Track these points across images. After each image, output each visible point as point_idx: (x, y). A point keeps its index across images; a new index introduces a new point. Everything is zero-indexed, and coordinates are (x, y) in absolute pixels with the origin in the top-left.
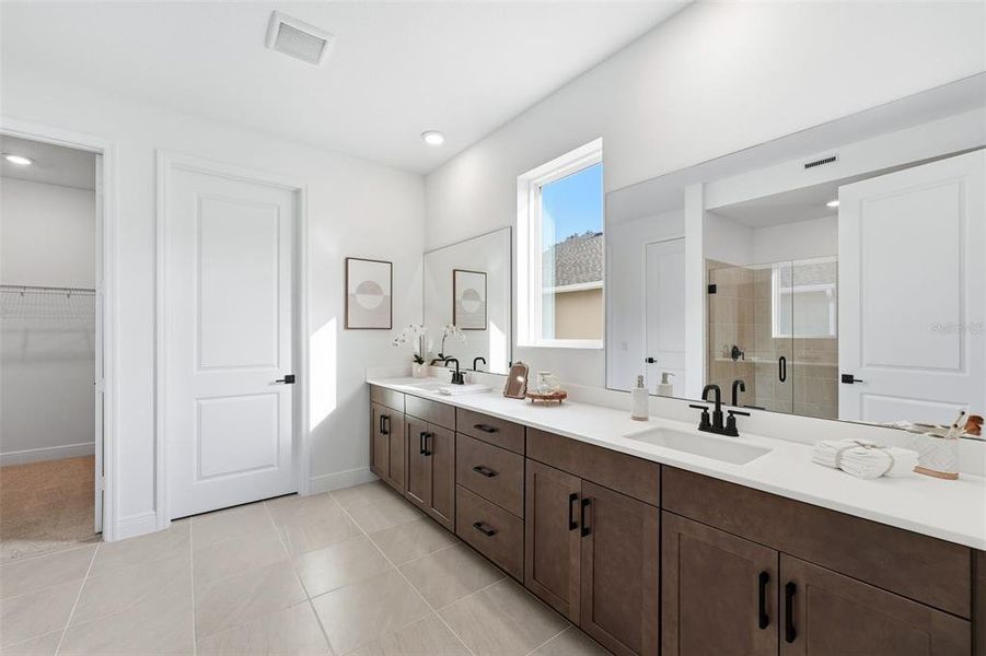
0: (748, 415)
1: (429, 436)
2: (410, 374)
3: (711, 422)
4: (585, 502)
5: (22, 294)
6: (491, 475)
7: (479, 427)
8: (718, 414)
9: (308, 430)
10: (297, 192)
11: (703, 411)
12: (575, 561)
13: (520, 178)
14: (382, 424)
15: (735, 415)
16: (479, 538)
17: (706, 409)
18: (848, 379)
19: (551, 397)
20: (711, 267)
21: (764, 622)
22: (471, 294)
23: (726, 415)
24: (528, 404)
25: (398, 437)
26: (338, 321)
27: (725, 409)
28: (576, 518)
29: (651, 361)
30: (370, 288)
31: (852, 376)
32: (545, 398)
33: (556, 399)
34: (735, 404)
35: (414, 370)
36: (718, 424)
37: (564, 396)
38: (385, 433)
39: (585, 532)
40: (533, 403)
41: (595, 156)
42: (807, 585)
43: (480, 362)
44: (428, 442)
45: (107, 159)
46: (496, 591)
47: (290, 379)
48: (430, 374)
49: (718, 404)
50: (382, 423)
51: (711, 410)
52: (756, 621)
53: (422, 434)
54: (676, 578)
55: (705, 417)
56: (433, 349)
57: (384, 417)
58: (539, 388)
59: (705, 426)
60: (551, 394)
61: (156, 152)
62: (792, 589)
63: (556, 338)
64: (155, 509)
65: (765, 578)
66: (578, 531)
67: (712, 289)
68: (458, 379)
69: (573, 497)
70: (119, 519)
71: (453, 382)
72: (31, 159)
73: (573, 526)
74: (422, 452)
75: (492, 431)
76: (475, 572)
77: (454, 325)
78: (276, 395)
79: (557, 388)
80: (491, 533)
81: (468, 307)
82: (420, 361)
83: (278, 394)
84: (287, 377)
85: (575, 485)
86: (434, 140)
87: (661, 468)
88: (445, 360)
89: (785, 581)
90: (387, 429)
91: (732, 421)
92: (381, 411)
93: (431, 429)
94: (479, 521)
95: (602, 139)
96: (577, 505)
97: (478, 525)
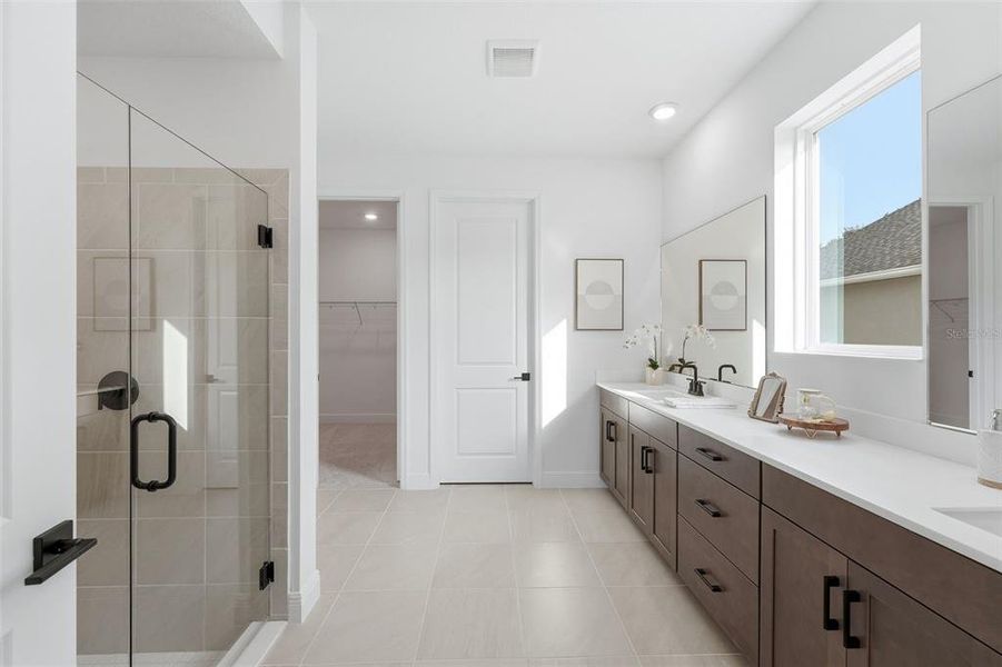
1: (650, 451)
2: (643, 380)
4: (852, 597)
6: (717, 515)
7: (703, 451)
9: (540, 425)
10: (532, 203)
13: (776, 128)
14: (608, 430)
19: (817, 426)
22: (725, 288)
24: (781, 432)
25: (623, 446)
26: (568, 321)
28: (837, 613)
30: (599, 288)
32: (806, 425)
33: (832, 430)
35: (648, 376)
37: (845, 427)
38: (612, 440)
39: (852, 643)
40: (790, 432)
41: (910, 58)
43: (727, 371)
44: (649, 458)
47: (526, 377)
48: (667, 381)
50: (611, 430)
53: (643, 448)
56: (672, 352)
57: (611, 424)
58: (798, 411)
60: (818, 421)
61: (429, 193)
63: (845, 342)
64: (429, 472)
66: (840, 635)
68: (696, 389)
69: (831, 581)
71: (691, 391)
72: (377, 215)
73: (830, 624)
74: (643, 468)
75: (717, 459)
77: (701, 323)
78: (514, 391)
79: (830, 414)
80: (716, 589)
81: (718, 303)
82: (654, 365)
83: (516, 389)
84: (523, 374)
85: (837, 567)
86: (664, 114)
88: (683, 365)
90: (613, 435)
92: (610, 417)
93: (653, 444)
94: (703, 567)
95: (919, 26)
96: (837, 594)
97: (702, 572)
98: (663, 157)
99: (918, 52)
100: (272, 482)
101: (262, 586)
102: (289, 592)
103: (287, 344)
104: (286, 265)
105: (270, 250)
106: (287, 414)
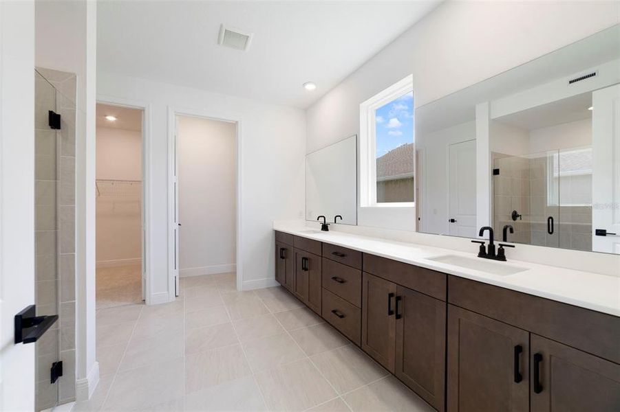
0: (514, 246)
1: (307, 259)
3: (487, 252)
4: (399, 299)
5: (113, 184)
6: (342, 282)
7: (335, 253)
8: (492, 247)
11: (481, 244)
12: (392, 334)
14: (281, 253)
15: (503, 247)
16: (335, 320)
17: (483, 243)
18: (601, 233)
20: (495, 157)
21: (518, 378)
23: (497, 247)
25: (290, 260)
27: (496, 243)
28: (393, 308)
29: (453, 221)
31: (605, 231)
34: (505, 240)
36: (491, 253)
38: (283, 258)
39: (398, 317)
41: (409, 86)
42: (551, 356)
43: (338, 218)
44: (306, 264)
45: (146, 112)
46: (344, 350)
49: (492, 239)
51: (487, 244)
52: (512, 377)
53: (303, 258)
54: (457, 346)
55: (482, 248)
57: (283, 249)
59: (482, 254)
61: (167, 107)
62: (539, 357)
64: (168, 290)
65: (519, 349)
66: (394, 316)
67: (496, 172)
68: (325, 228)
69: (391, 295)
70: (153, 294)
71: (322, 230)
72: (116, 117)
73: (391, 313)
74: (303, 269)
75: (343, 256)
76: (331, 339)
80: (342, 317)
85: (392, 288)
86: (310, 87)
87: (447, 276)
88: (318, 217)
89: (533, 352)
90: (284, 255)
91: (501, 251)
92: (282, 246)
93: (308, 255)
94: (335, 309)
95: (412, 75)
96: (393, 300)
97: (334, 312)
98: (307, 109)
99: (412, 85)
100: (60, 303)
101: (53, 381)
102: (76, 380)
103: (74, 200)
104: (74, 144)
105: (58, 131)
106: (74, 252)
